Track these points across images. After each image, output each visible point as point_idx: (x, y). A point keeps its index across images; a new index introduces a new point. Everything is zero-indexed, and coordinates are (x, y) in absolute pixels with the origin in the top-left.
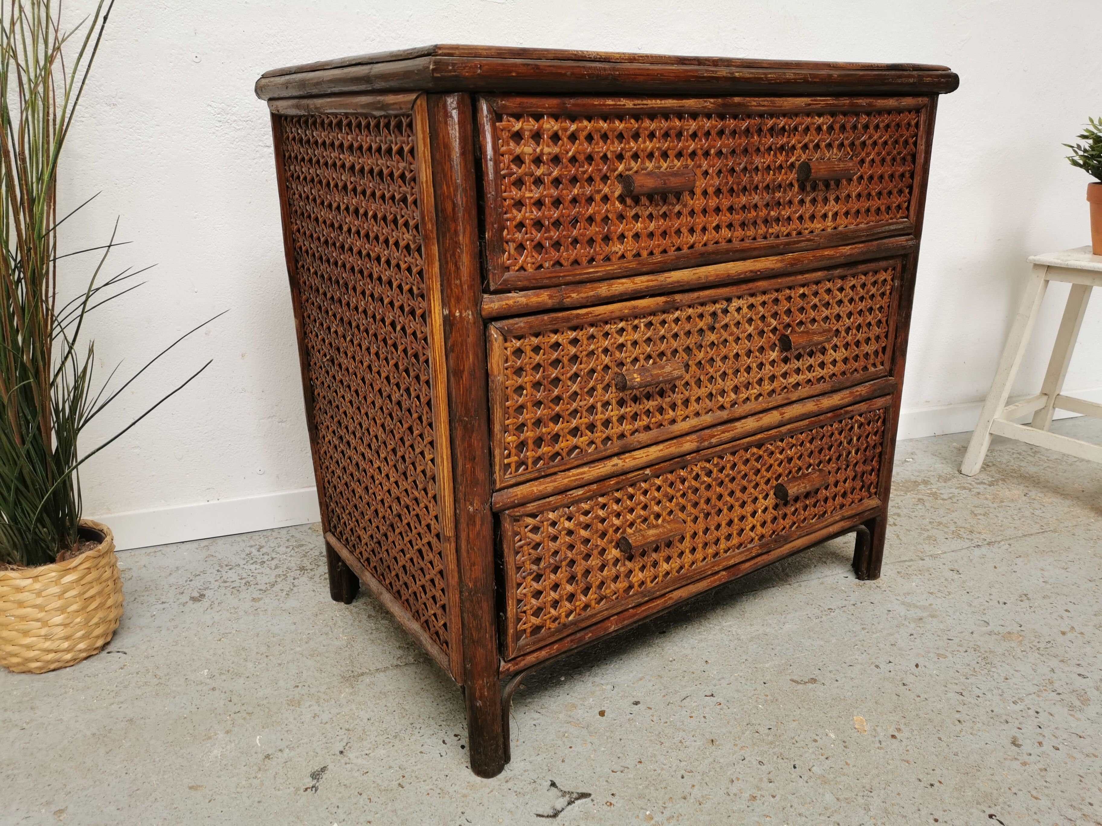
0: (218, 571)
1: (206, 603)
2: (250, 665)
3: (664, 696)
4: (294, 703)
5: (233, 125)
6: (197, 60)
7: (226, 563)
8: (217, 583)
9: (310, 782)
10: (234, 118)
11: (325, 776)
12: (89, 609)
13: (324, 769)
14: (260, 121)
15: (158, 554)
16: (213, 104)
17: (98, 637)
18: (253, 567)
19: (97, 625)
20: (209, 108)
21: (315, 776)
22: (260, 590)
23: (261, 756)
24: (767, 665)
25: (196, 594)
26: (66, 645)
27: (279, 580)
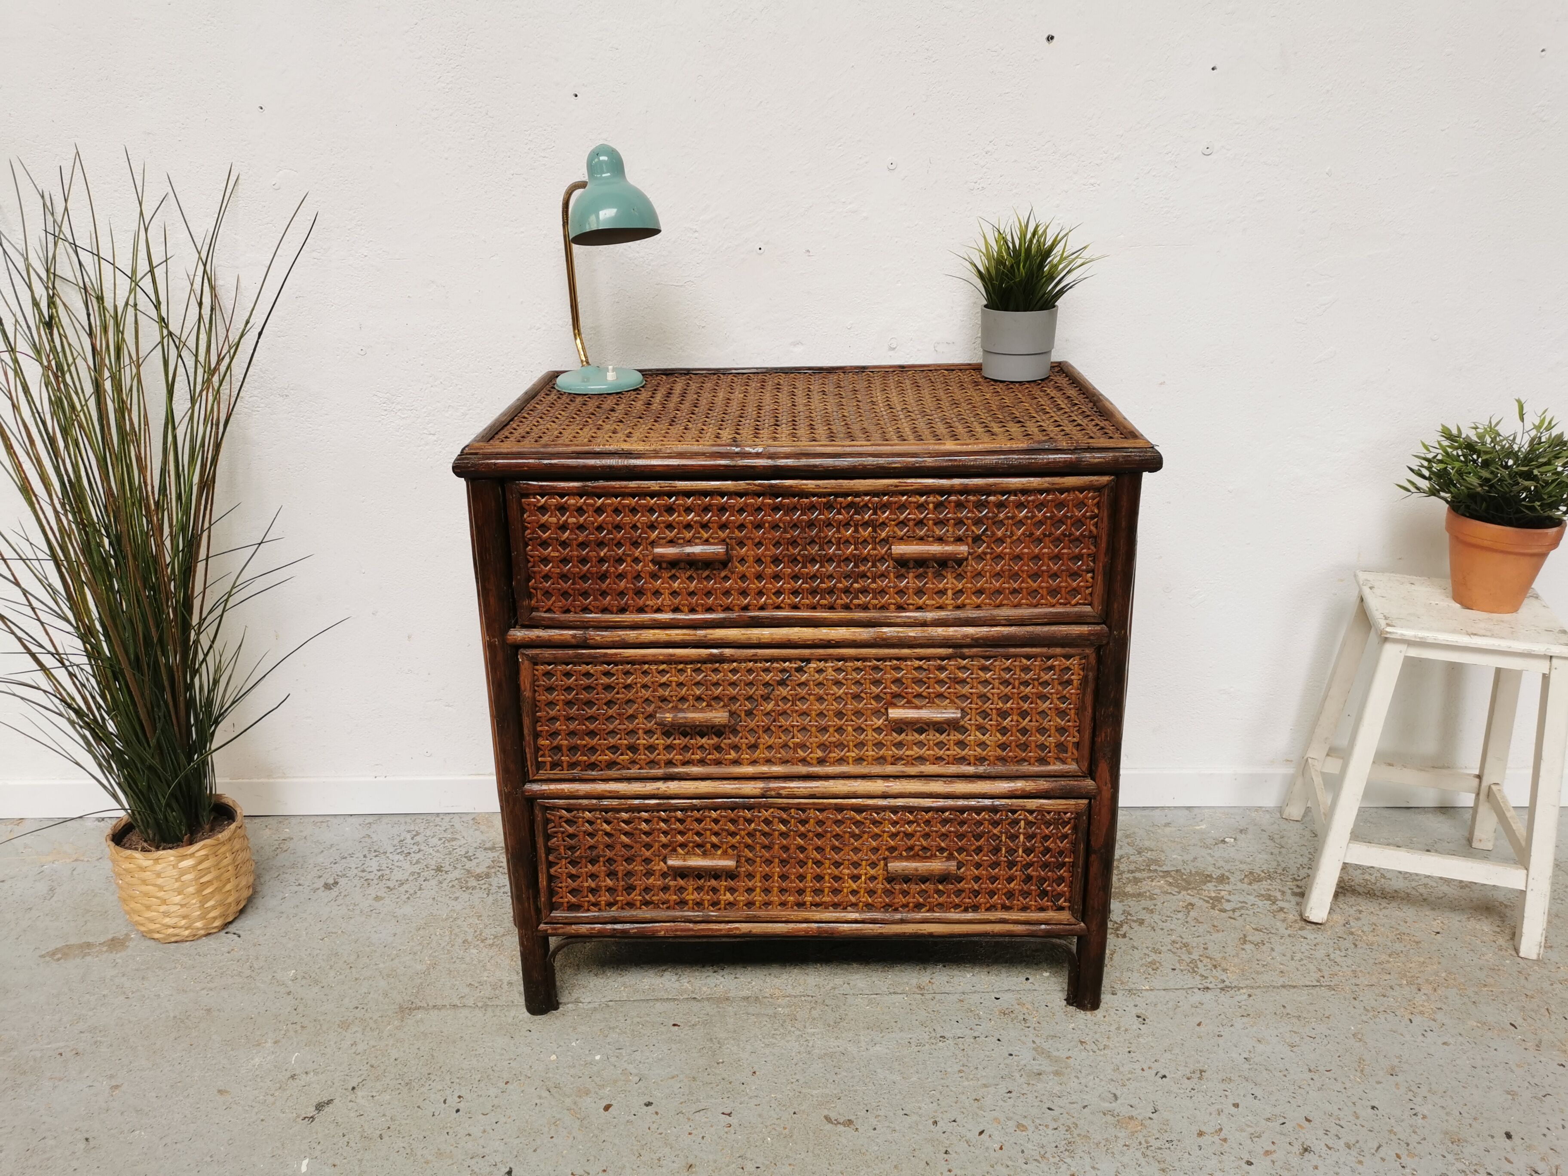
0: (365, 856)
1: (334, 892)
2: (332, 973)
3: (681, 1103)
4: (345, 1025)
5: (399, 413)
6: (362, 352)
7: (376, 848)
8: (356, 871)
9: (311, 1111)
10: (399, 407)
11: (328, 1109)
12: (205, 893)
13: (330, 1102)
14: (424, 410)
15: (325, 825)
16: (379, 394)
17: (215, 918)
18: (397, 857)
19: (214, 907)
20: (375, 398)
21: (319, 1107)
22: (388, 887)
23: (289, 1074)
24: (814, 1092)
25: (331, 881)
26: (183, 922)
27: (411, 878)
